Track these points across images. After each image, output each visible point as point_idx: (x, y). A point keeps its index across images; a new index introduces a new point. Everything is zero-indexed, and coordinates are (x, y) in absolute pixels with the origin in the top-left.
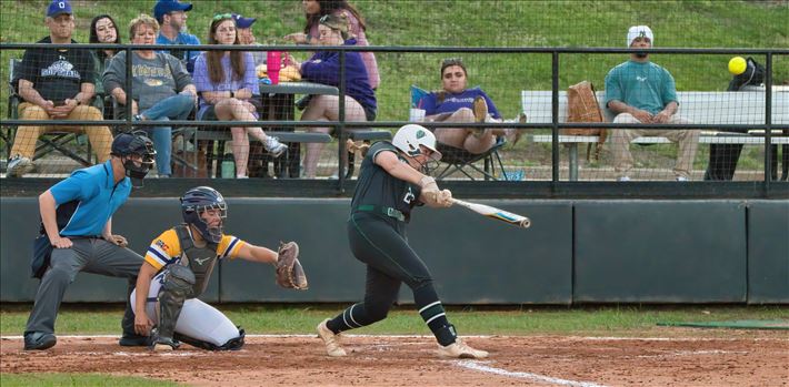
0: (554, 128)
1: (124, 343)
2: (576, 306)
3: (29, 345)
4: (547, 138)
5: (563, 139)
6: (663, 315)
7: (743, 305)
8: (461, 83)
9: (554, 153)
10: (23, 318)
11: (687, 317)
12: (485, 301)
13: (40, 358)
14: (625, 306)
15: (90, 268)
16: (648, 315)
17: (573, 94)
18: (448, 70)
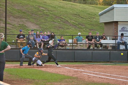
0: (72, 43)
1: (28, 65)
2: (74, 62)
3: (20, 65)
4: (71, 44)
5: (73, 44)
6: (84, 63)
7: (92, 62)
8: (63, 39)
9: (72, 46)
10: (20, 63)
11: (86, 63)
12: (65, 61)
13: (22, 67)
14: (80, 62)
15: (26, 57)
16: (82, 63)
17: (74, 40)
18: (62, 37)
